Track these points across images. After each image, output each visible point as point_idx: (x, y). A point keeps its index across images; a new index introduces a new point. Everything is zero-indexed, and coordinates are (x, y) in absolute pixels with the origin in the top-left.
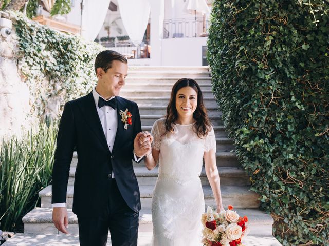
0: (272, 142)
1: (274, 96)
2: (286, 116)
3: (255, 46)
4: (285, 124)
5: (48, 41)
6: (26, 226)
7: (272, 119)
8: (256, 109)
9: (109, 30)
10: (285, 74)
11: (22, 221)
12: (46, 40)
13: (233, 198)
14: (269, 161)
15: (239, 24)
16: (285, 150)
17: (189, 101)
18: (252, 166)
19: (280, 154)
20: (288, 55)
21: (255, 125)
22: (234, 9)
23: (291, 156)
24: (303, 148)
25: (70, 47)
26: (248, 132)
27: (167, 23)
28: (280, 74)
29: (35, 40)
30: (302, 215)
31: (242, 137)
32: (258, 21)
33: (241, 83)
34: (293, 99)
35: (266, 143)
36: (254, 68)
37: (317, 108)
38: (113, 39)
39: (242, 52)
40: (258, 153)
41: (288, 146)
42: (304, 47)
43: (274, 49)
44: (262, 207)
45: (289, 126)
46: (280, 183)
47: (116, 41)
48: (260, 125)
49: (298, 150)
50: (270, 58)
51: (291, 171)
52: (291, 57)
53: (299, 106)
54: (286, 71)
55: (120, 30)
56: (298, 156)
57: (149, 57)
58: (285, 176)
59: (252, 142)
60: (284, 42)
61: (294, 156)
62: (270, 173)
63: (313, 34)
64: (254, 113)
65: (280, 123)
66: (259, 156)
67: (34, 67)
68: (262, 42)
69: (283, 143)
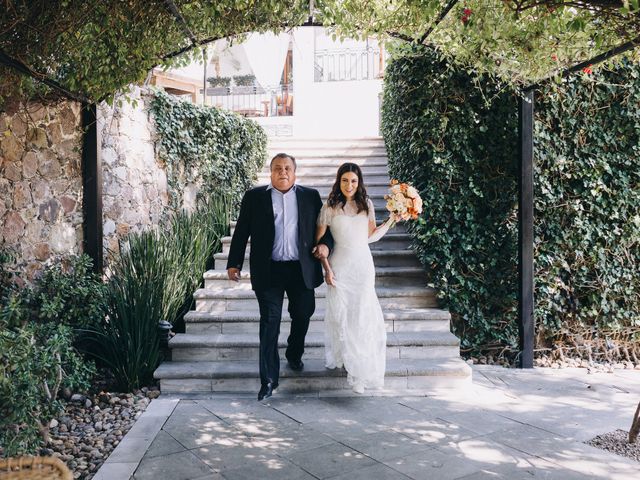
0: (450, 233)
1: (453, 181)
2: (465, 204)
3: (430, 127)
4: (463, 212)
5: (187, 118)
6: (187, 327)
7: (450, 207)
8: (432, 197)
9: (217, 64)
10: (464, 158)
11: (183, 320)
12: (183, 116)
13: (408, 296)
14: (447, 253)
15: (413, 104)
16: (464, 240)
17: (351, 184)
18: (429, 259)
19: (459, 246)
20: (466, 137)
21: (432, 215)
22: (406, 88)
23: (469, 248)
24: (483, 239)
25: (208, 123)
26: (424, 223)
27: (320, 57)
28: (457, 158)
29: (172, 117)
30: (484, 311)
31: (418, 228)
32: (433, 101)
33: (416, 168)
34: (471, 185)
35: (443, 234)
36: (429, 152)
37: (499, 194)
38: (227, 81)
39: (416, 133)
40: (436, 245)
41: (466, 236)
42: (481, 128)
43: (451, 130)
44: (440, 304)
45: (468, 215)
46: (459, 278)
47: (233, 84)
48: (438, 215)
49: (478, 240)
50: (447, 140)
51: (471, 264)
52: (469, 139)
53: (477, 193)
54: (464, 154)
55: (237, 64)
56: (478, 246)
57: (291, 113)
58: (466, 270)
59: (428, 233)
60: (462, 123)
61: (474, 246)
62: (448, 267)
63: (492, 114)
64: (430, 201)
65: (458, 212)
66: (437, 248)
67: (172, 151)
68: (437, 123)
69: (462, 233)
